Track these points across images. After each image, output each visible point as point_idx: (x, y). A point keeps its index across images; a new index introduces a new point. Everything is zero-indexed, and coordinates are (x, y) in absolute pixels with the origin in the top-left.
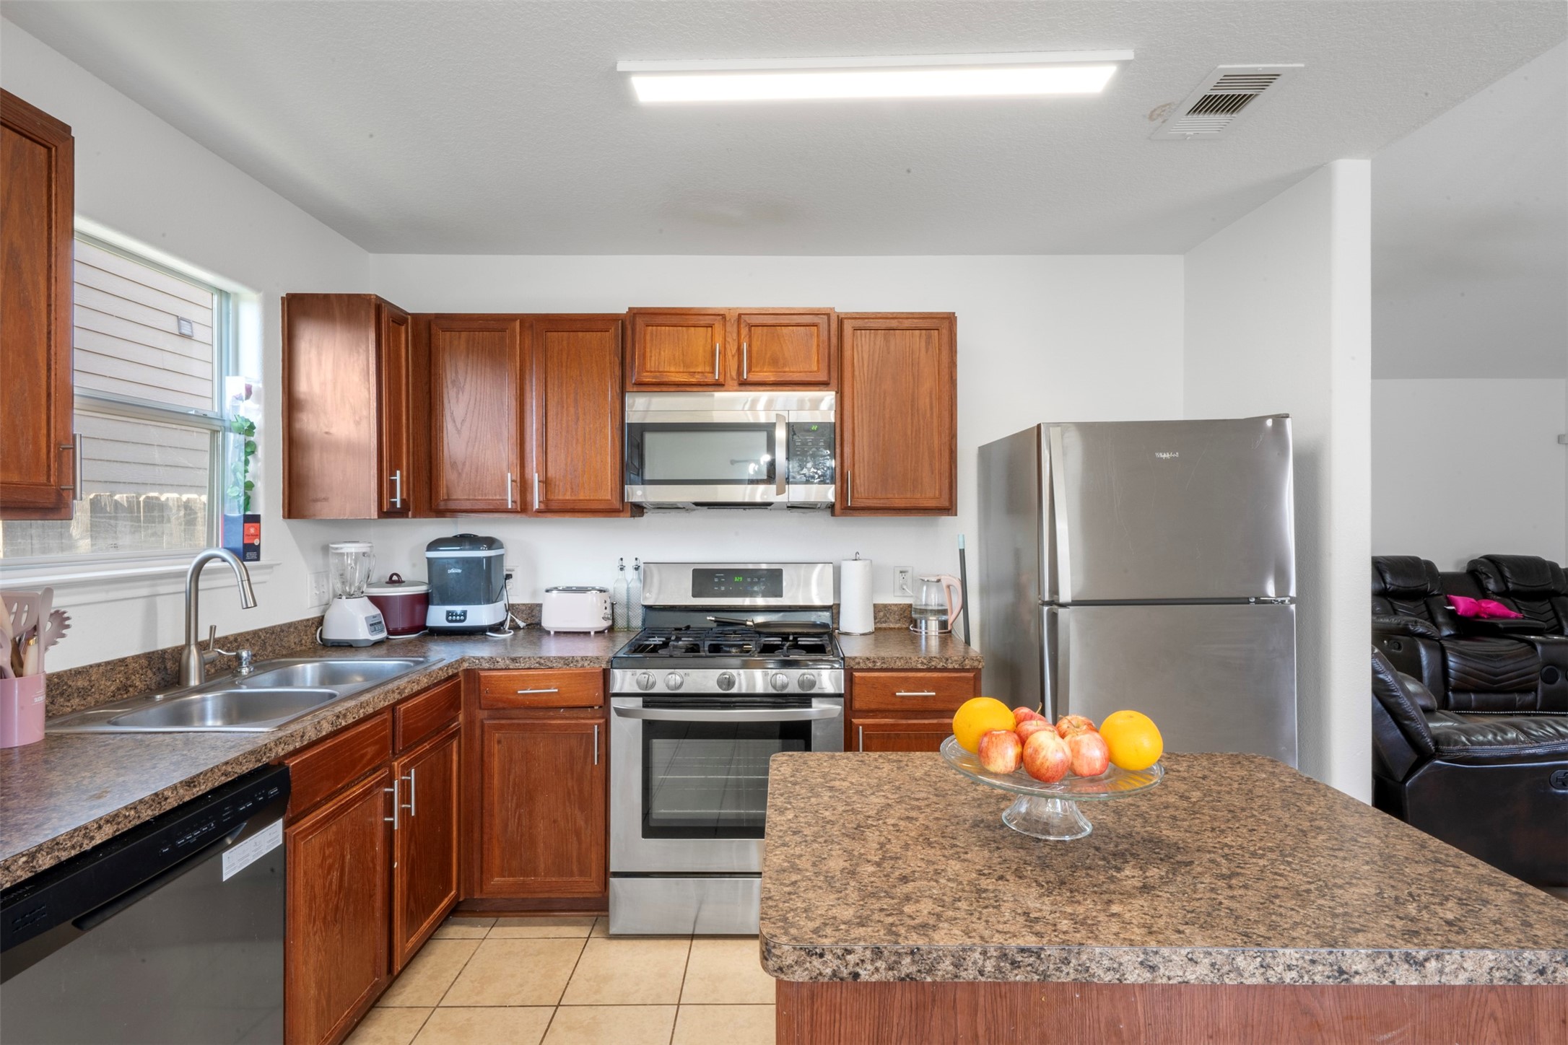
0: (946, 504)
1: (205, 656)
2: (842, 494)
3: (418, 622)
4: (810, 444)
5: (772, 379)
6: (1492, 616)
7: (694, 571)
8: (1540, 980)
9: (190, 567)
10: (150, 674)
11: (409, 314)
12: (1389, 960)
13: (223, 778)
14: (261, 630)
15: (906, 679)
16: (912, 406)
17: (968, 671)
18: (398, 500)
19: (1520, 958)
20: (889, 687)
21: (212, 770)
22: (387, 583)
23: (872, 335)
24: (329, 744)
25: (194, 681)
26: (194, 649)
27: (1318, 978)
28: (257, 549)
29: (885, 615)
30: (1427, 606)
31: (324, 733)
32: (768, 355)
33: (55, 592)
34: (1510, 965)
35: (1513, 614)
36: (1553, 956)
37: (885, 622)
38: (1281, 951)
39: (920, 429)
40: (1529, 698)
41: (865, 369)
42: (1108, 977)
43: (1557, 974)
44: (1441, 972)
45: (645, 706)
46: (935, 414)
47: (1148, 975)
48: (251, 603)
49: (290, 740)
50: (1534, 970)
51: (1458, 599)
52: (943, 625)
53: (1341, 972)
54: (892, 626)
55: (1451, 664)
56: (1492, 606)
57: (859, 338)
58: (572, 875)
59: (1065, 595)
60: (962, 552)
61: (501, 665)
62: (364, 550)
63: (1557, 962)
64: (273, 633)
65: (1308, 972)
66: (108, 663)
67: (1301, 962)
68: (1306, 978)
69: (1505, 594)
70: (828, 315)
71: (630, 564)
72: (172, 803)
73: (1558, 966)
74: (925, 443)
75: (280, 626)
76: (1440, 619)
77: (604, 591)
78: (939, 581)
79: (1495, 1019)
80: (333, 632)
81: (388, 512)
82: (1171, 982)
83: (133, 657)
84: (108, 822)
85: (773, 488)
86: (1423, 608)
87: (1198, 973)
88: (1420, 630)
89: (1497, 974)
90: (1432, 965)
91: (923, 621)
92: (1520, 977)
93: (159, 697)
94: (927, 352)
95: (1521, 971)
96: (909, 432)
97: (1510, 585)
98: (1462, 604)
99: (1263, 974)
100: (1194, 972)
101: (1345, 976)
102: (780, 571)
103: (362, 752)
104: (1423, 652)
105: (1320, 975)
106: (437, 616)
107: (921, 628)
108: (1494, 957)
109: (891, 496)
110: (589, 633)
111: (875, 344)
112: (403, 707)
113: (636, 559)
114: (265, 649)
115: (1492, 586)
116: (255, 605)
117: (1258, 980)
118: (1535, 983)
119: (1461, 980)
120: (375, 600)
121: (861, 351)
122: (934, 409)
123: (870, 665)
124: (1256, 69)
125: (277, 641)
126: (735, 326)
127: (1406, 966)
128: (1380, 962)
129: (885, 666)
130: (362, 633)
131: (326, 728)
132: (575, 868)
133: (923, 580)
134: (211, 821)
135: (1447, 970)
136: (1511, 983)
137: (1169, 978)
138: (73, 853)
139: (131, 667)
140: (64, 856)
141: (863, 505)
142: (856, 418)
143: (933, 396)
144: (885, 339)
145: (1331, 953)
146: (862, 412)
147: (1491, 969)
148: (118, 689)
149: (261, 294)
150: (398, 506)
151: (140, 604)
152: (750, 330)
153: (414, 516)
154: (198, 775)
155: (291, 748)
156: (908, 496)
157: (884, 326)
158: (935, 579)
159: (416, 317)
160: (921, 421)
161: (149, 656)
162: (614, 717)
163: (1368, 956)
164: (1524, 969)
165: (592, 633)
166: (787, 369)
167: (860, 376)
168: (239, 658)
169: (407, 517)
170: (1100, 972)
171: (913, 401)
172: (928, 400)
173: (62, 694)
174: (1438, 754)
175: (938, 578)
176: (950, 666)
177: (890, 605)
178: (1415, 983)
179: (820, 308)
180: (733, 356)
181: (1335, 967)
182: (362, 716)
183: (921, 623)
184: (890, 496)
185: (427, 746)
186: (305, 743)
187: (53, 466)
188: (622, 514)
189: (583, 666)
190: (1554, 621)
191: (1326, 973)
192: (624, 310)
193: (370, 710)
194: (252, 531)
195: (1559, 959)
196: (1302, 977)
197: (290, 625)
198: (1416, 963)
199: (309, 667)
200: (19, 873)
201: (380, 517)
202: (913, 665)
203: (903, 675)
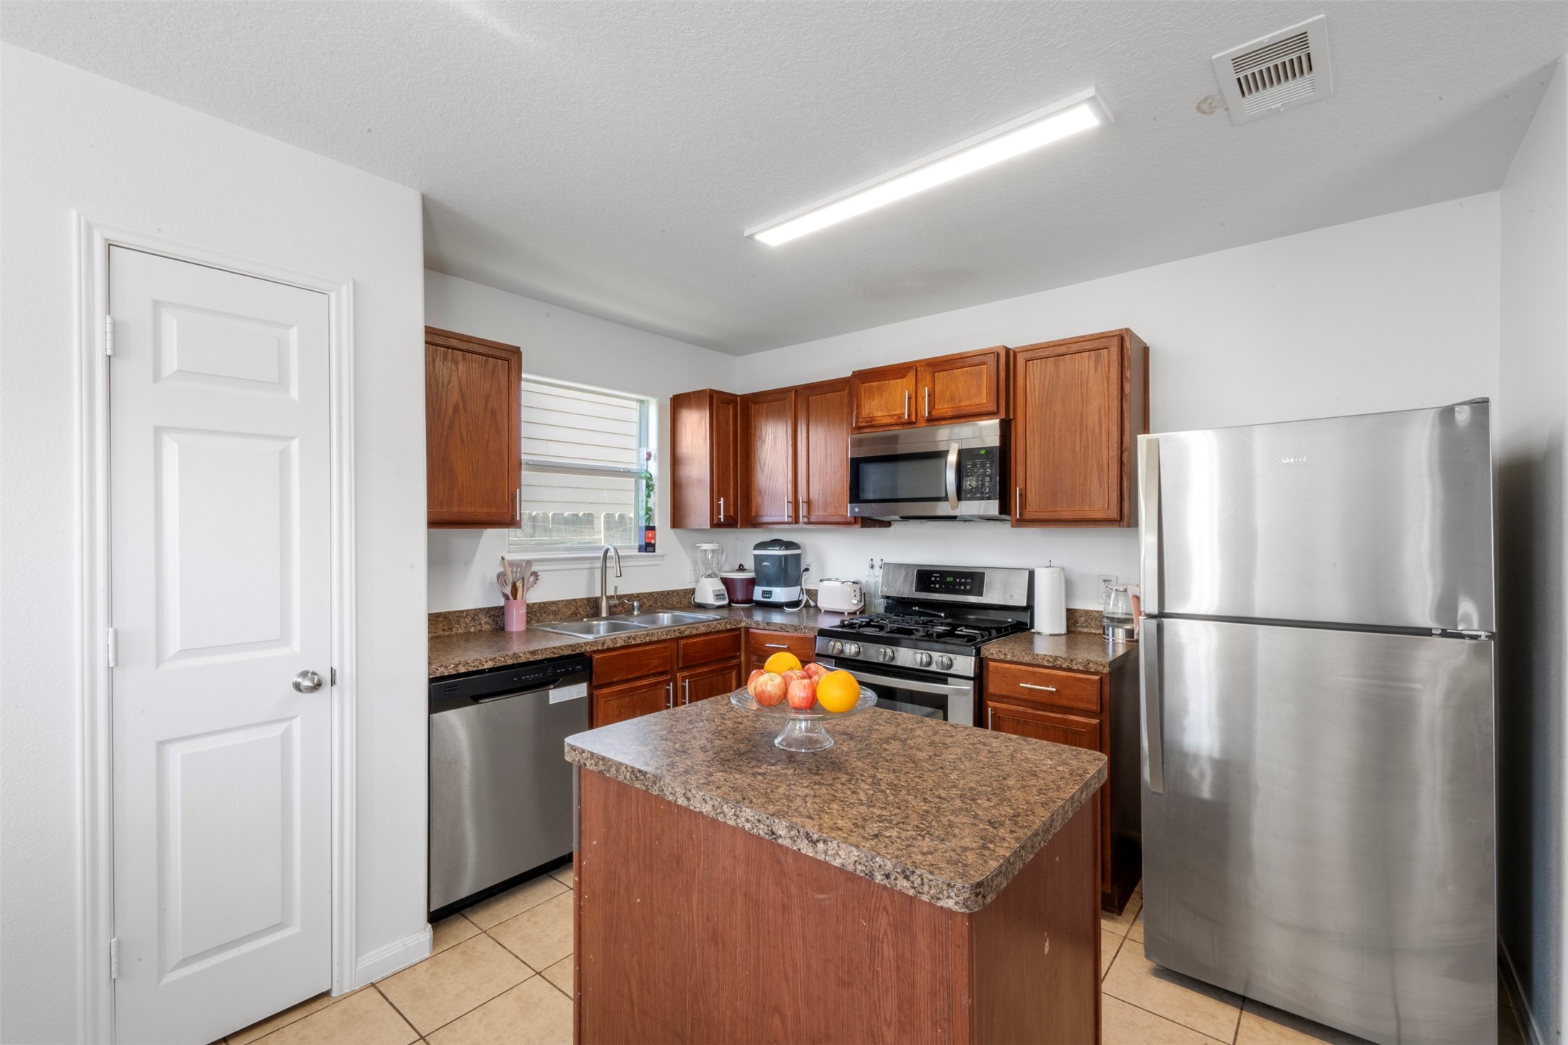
0: (1115, 515)
1: (610, 602)
3: (749, 597)
4: (978, 466)
5: (951, 414)
7: (917, 571)
8: (886, 882)
9: (601, 554)
10: (588, 608)
11: (738, 396)
12: (797, 834)
13: (552, 655)
14: (654, 592)
15: (1034, 673)
16: (1081, 424)
17: (1092, 673)
18: (722, 517)
19: (874, 861)
20: (1017, 678)
21: (545, 649)
22: (737, 570)
23: (1043, 364)
24: (623, 652)
25: (604, 615)
26: (604, 597)
27: (761, 832)
28: (653, 546)
29: (1086, 621)
31: (619, 645)
32: (948, 395)
33: (534, 564)
34: (867, 864)
36: (895, 867)
37: (1087, 627)
38: (744, 809)
39: (1088, 445)
41: (1037, 395)
42: (671, 798)
43: (897, 882)
44: (826, 852)
46: (1103, 430)
47: (686, 802)
48: (619, 575)
49: (595, 644)
50: (883, 873)
53: (773, 833)
54: (1093, 631)
57: (1031, 368)
61: (761, 626)
62: (714, 548)
63: (898, 873)
64: (662, 595)
65: (757, 826)
66: (567, 600)
67: (753, 819)
68: (755, 830)
70: (997, 353)
71: (877, 563)
72: (523, 660)
73: (898, 876)
74: (1094, 458)
75: (667, 592)
77: (857, 583)
79: (887, 912)
80: (699, 599)
81: (716, 524)
82: (695, 810)
83: (580, 599)
84: (490, 660)
85: (948, 504)
87: (706, 809)
89: (859, 867)
90: (821, 846)
91: (1111, 629)
92: (873, 875)
93: (585, 620)
94: (1096, 371)
95: (874, 870)
96: (1078, 449)
99: (735, 820)
100: (705, 808)
101: (774, 836)
102: (981, 574)
103: (650, 661)
105: (762, 831)
106: (758, 594)
107: (1108, 635)
108: (857, 854)
109: (1060, 509)
110: (843, 613)
111: (1045, 371)
112: (682, 642)
113: (882, 560)
114: (657, 604)
116: (621, 576)
117: (732, 823)
118: (883, 883)
119: (837, 863)
120: (725, 581)
121: (1033, 379)
122: (1103, 425)
124: (1262, 42)
125: (665, 600)
126: (924, 374)
127: (807, 842)
128: (793, 833)
129: (1015, 659)
130: (710, 600)
131: (620, 643)
134: (541, 672)
135: (829, 852)
136: (867, 877)
137: (695, 808)
138: (475, 669)
139: (579, 603)
140: (471, 669)
141: (1033, 517)
142: (1028, 440)
143: (1103, 413)
144: (1055, 365)
145: (768, 818)
146: (1034, 434)
147: (856, 862)
148: (572, 614)
149: (657, 399)
150: (722, 520)
151: (586, 573)
152: (933, 376)
153: (741, 527)
154: (538, 650)
155: (595, 648)
156: (1077, 508)
157: (1053, 354)
158: (1122, 588)
159: (743, 397)
160: (1090, 437)
161: (588, 600)
163: (787, 827)
164: (876, 870)
165: (846, 614)
166: (962, 404)
167: (1032, 402)
168: (633, 605)
169: (736, 527)
170: (668, 794)
171: (1081, 419)
172: (1096, 417)
173: (545, 612)
175: (1125, 587)
176: (1074, 667)
177: (1092, 611)
178: (811, 855)
179: (990, 348)
180: (922, 398)
181: (770, 829)
182: (648, 641)
183: (1108, 630)
185: (706, 669)
186: (605, 648)
187: (510, 504)
189: (804, 633)
191: (765, 831)
192: (849, 374)
193: (655, 639)
194: (650, 535)
195: (899, 870)
196: (753, 829)
197: (674, 591)
198: (812, 841)
199: (666, 615)
200: (451, 670)
201: (711, 527)
202: (1040, 662)
203: (1031, 669)
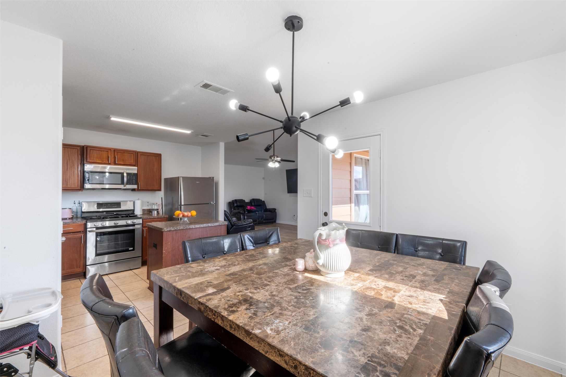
0: (159, 189)
2: (138, 187)
4: (131, 177)
5: (123, 164)
6: (252, 209)
7: (97, 203)
15: (154, 220)
17: (165, 218)
23: (144, 156)
29: (145, 211)
30: (244, 208)
32: (122, 159)
35: (255, 209)
39: (154, 175)
40: (256, 222)
41: (143, 163)
45: (96, 229)
46: (157, 173)
51: (248, 207)
52: (158, 212)
54: (146, 213)
55: (245, 218)
56: (253, 207)
57: (141, 156)
58: (74, 268)
59: (183, 204)
60: (162, 198)
69: (255, 205)
70: (136, 152)
71: (77, 202)
74: (155, 178)
76: (245, 210)
77: (70, 209)
78: (157, 204)
85: (123, 186)
86: (243, 208)
88: (241, 212)
94: (155, 161)
96: (152, 175)
97: (255, 204)
98: (249, 207)
102: (120, 203)
104: (242, 216)
110: (67, 219)
111: (144, 158)
113: (79, 201)
115: (253, 204)
121: (142, 160)
122: (157, 171)
123: (147, 218)
126: (113, 152)
129: (150, 218)
132: (75, 267)
133: (153, 204)
141: (142, 189)
143: (157, 169)
146: (142, 171)
152: (117, 153)
156: (152, 187)
157: (147, 155)
158: (156, 203)
162: (88, 232)
165: (68, 219)
166: (126, 162)
171: (153, 170)
174: (234, 226)
176: (162, 217)
177: (146, 209)
180: (113, 158)
183: (152, 212)
184: (148, 187)
188: (80, 190)
189: (78, 223)
190: (261, 210)
202: (155, 218)
203: (153, 219)
